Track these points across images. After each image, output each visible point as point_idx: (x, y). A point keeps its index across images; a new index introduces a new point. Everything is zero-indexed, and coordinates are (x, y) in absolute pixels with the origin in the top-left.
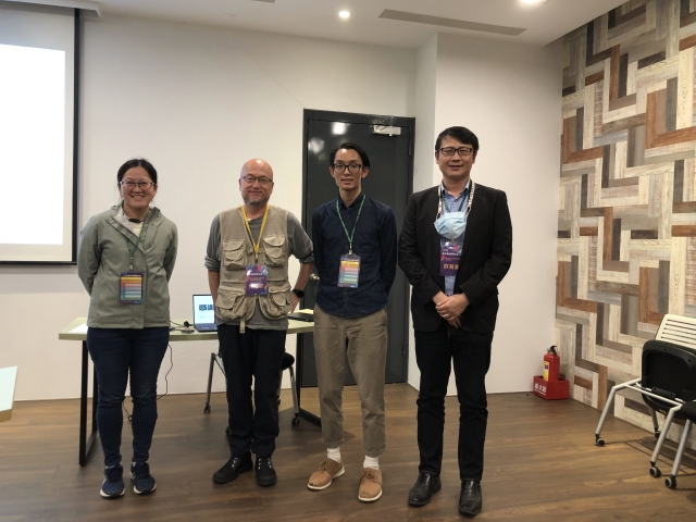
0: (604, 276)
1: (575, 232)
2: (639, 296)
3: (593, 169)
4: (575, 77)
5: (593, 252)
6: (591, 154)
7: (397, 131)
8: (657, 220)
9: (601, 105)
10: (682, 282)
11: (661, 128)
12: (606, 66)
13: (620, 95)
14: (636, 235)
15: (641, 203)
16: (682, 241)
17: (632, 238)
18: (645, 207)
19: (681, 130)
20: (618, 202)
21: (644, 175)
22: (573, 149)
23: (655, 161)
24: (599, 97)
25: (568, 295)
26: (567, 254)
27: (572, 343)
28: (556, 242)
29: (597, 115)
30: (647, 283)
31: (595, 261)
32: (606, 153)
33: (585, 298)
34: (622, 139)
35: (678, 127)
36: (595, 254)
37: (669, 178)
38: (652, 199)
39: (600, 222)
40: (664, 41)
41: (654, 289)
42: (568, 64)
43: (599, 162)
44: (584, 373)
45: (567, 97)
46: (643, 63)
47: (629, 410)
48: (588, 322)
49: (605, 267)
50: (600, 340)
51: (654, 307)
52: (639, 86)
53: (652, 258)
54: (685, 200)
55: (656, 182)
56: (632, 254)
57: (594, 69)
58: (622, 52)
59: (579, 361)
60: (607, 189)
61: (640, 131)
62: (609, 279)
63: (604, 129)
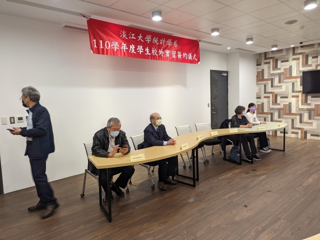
0: (272, 107)
1: (262, 97)
2: (283, 110)
3: (268, 83)
4: (261, 62)
6: (267, 80)
8: (288, 94)
9: (270, 69)
10: (295, 106)
12: (271, 61)
13: (276, 67)
15: (283, 91)
16: (295, 98)
17: (281, 98)
19: (293, 77)
20: (276, 91)
21: (284, 86)
22: (261, 78)
23: (287, 82)
25: (261, 112)
26: (260, 102)
32: (272, 80)
33: (267, 112)
34: (277, 77)
37: (290, 86)
38: (286, 90)
39: (271, 95)
40: (288, 58)
42: (258, 58)
45: (258, 66)
46: (282, 62)
48: (268, 117)
50: (272, 120)
52: (281, 66)
53: (287, 102)
54: (295, 90)
55: (287, 87)
56: (281, 102)
57: (267, 61)
58: (276, 58)
60: (273, 88)
61: (282, 76)
63: (271, 74)
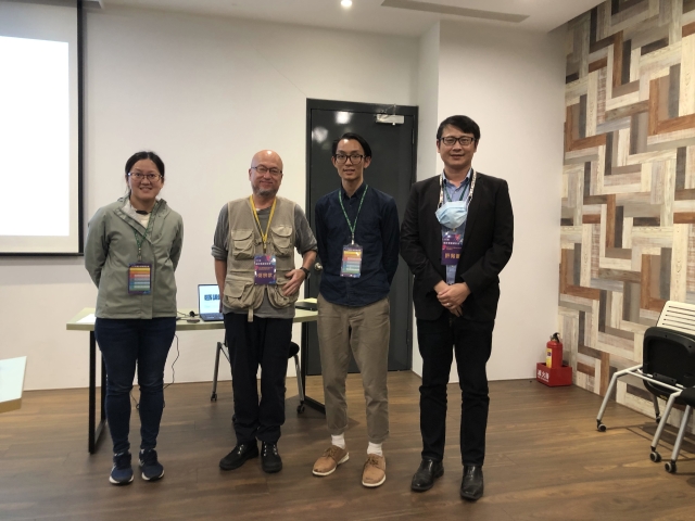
0: (607, 263)
1: (578, 219)
2: (641, 283)
3: (596, 157)
4: (579, 64)
5: (596, 239)
6: (594, 141)
7: (400, 120)
8: (659, 207)
9: (604, 92)
10: (684, 269)
11: (664, 115)
12: (609, 52)
13: (623, 82)
14: (639, 222)
15: (643, 190)
16: (685, 227)
17: (635, 225)
18: (647, 194)
19: (683, 117)
20: (621, 189)
21: (647, 162)
22: (576, 136)
23: (659, 148)
24: (602, 84)
25: (571, 282)
26: (570, 241)
27: (575, 331)
28: (559, 230)
29: (601, 102)
30: (650, 271)
31: (598, 248)
32: (609, 140)
33: (588, 286)
34: (624, 126)
35: (681, 114)
36: (598, 242)
37: (672, 165)
38: (654, 187)
39: (602, 209)
40: (667, 27)
41: (656, 276)
42: (571, 50)
43: (602, 150)
44: (587, 360)
45: (571, 84)
46: (646, 50)
47: (631, 396)
48: (590, 309)
49: (608, 255)
50: (602, 327)
51: (656, 294)
52: (642, 72)
53: (654, 245)
54: (687, 187)
55: (658, 170)
56: (635, 241)
57: (597, 55)
58: (625, 38)
59: (582, 348)
60: (610, 177)
61: (643, 118)
62: (612, 267)
63: (607, 116)
